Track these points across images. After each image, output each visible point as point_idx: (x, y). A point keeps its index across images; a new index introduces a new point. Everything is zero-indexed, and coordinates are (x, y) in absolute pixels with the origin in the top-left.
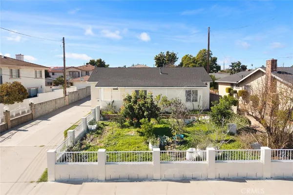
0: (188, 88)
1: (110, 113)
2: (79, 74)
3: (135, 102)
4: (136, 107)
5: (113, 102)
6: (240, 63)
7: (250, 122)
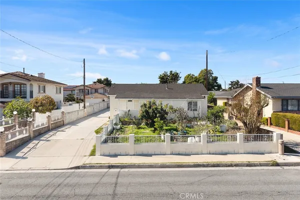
0: (190, 100)
1: (126, 120)
2: (89, 92)
3: (150, 107)
4: (151, 111)
5: (129, 111)
6: (238, 81)
7: (237, 125)
